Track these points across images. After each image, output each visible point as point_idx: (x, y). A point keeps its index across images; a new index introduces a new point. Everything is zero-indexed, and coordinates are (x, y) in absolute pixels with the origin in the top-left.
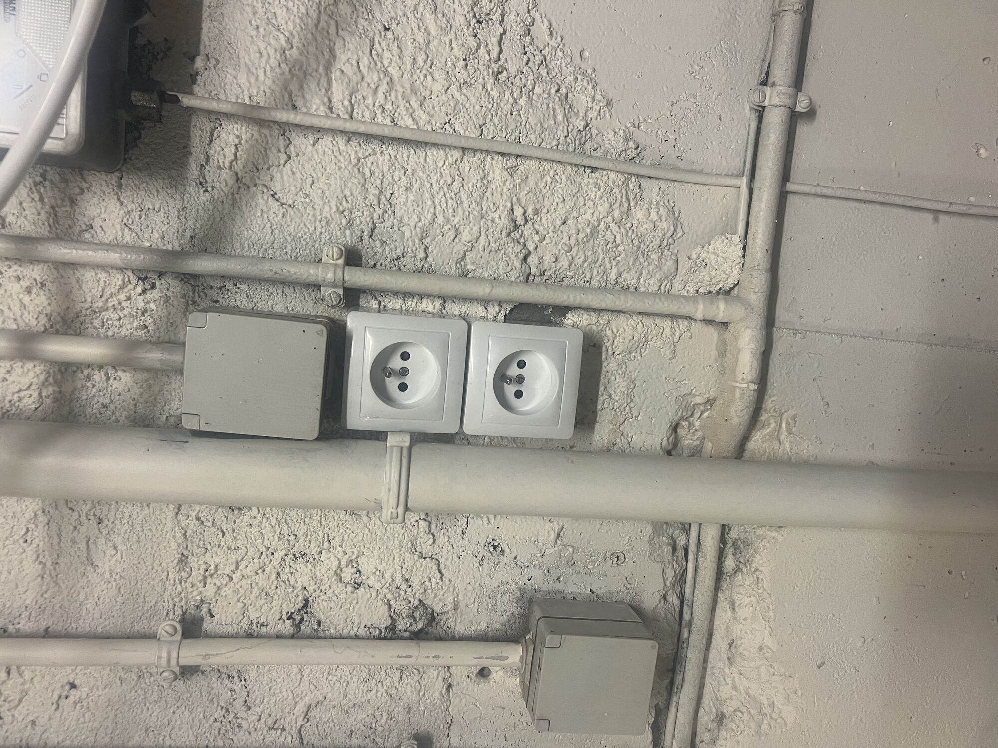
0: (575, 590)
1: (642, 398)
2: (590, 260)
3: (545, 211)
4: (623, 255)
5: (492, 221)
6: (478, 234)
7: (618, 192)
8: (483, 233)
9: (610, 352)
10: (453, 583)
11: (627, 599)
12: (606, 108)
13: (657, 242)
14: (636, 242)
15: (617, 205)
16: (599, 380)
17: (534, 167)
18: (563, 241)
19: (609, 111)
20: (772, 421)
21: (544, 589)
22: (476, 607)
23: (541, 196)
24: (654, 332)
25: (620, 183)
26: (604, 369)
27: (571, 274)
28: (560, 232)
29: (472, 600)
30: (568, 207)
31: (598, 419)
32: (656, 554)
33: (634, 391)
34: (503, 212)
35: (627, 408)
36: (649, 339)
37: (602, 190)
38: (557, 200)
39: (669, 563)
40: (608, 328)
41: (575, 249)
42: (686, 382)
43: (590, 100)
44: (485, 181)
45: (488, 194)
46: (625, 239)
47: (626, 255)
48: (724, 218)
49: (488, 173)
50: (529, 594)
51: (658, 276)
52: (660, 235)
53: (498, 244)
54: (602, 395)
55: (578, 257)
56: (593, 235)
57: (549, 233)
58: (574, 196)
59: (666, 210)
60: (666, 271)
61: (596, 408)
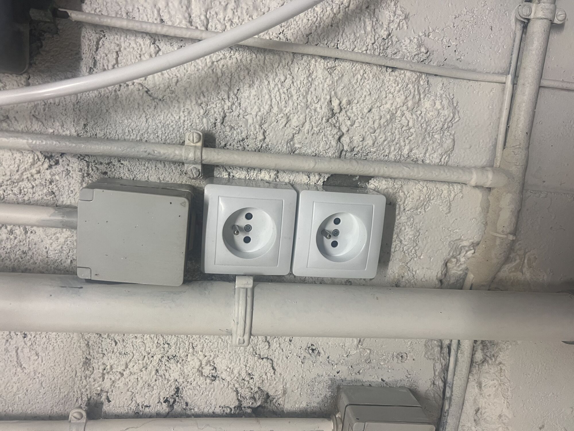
0: (370, 379)
1: (425, 242)
2: (389, 139)
3: (356, 101)
4: (414, 136)
5: (315, 110)
6: (304, 121)
7: (412, 87)
8: (308, 120)
9: (402, 209)
10: (282, 375)
11: (408, 385)
12: (404, 21)
13: (440, 126)
14: (424, 126)
15: (411, 97)
16: (393, 230)
17: (348, 68)
18: (369, 125)
19: (407, 23)
20: (518, 258)
21: (349, 378)
22: (299, 392)
23: (353, 90)
24: (435, 194)
25: (414, 80)
26: (397, 221)
27: (374, 150)
28: (366, 118)
29: (297, 387)
30: (373, 99)
31: (391, 258)
32: (429, 353)
33: (419, 237)
34: (323, 103)
35: (413, 250)
36: (432, 198)
37: (400, 86)
38: (365, 94)
39: (438, 359)
40: (401, 191)
41: (378, 131)
42: (457, 231)
43: (392, 15)
44: (310, 79)
45: (312, 89)
46: (416, 124)
47: (417, 135)
48: (490, 107)
49: (313, 72)
50: (338, 383)
51: (440, 151)
52: (443, 120)
53: (319, 128)
54: (395, 241)
55: (380, 137)
56: (391, 120)
57: (358, 119)
58: (378, 90)
59: (448, 101)
60: (446, 148)
61: (390, 251)
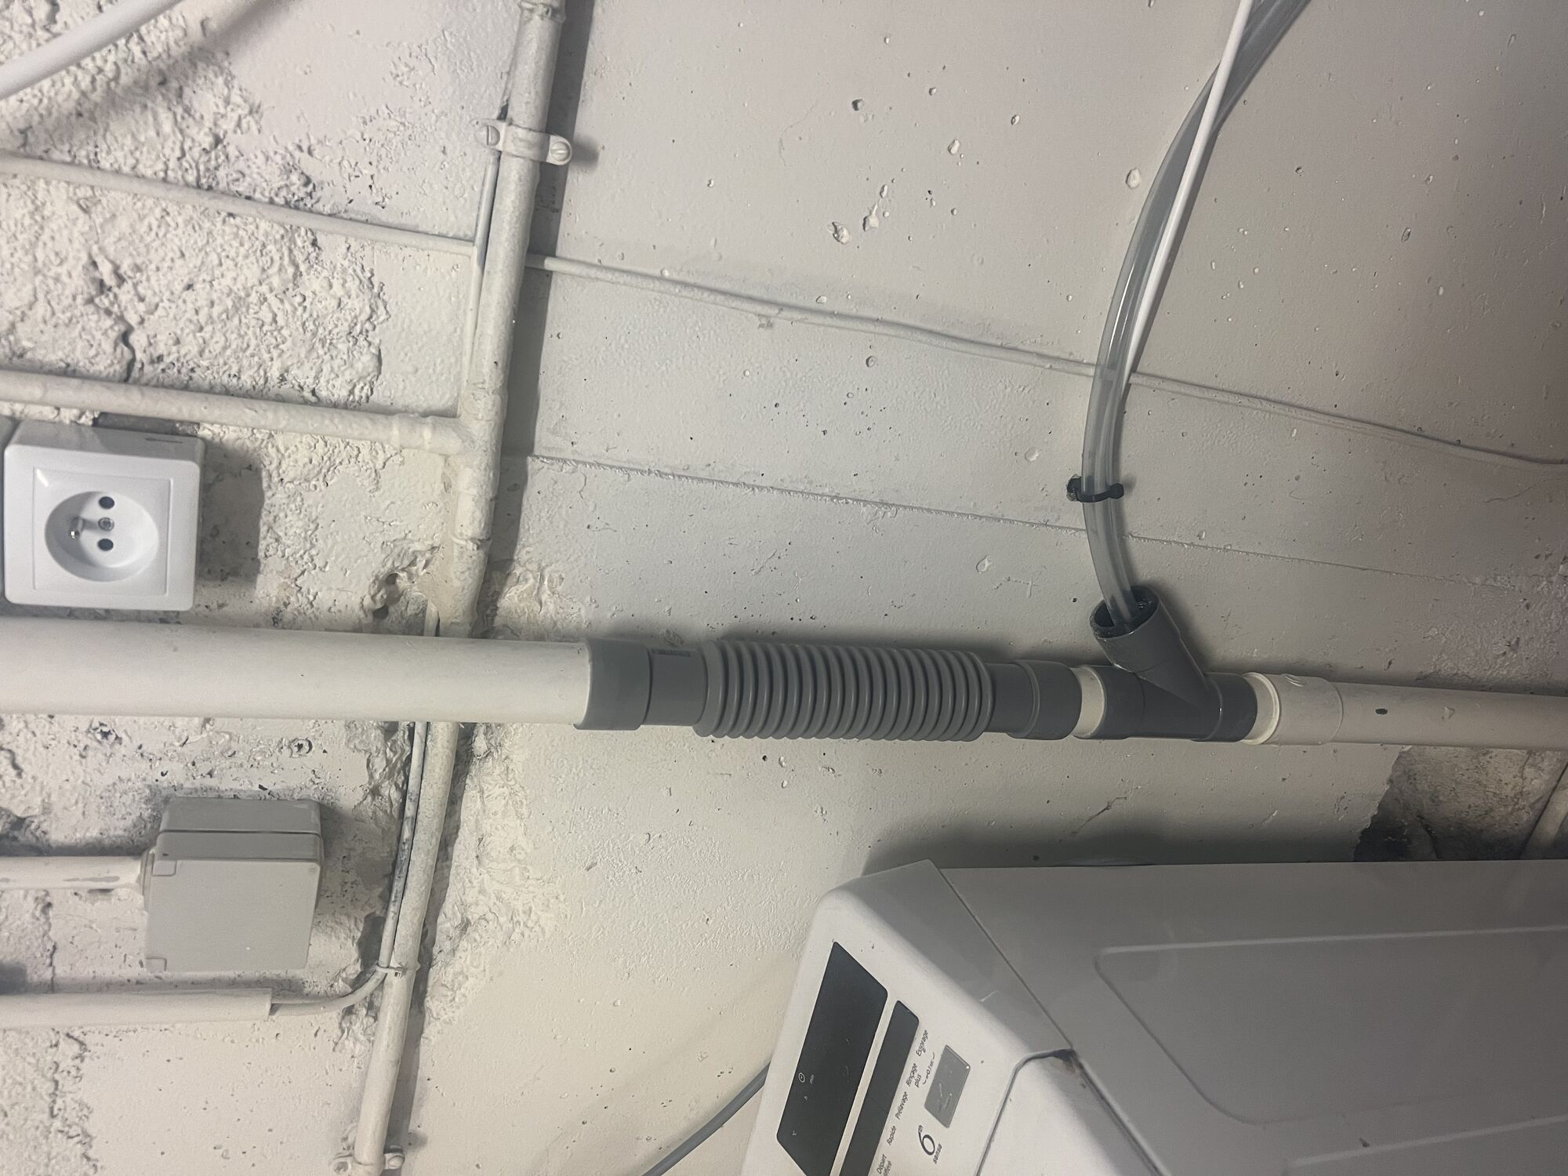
0: (236, 786)
1: (330, 542)
2: (234, 346)
3: (153, 267)
4: (289, 343)
5: (57, 279)
6: (32, 299)
7: (274, 251)
8: (41, 296)
9: (276, 479)
10: (40, 780)
11: (316, 796)
12: (249, 118)
13: (345, 327)
14: (310, 326)
15: (275, 268)
16: (259, 516)
17: (124, 202)
18: (188, 315)
19: (257, 122)
20: (530, 575)
21: (187, 785)
22: (81, 810)
23: (142, 245)
24: (344, 454)
25: (278, 237)
26: (267, 501)
27: (205, 363)
28: (180, 302)
29: (73, 801)
30: (191, 266)
31: (261, 568)
32: (357, 742)
33: (317, 533)
34: (75, 267)
35: (306, 557)
36: (337, 462)
37: (247, 246)
38: (170, 255)
39: (378, 751)
40: (270, 445)
41: (208, 329)
42: (398, 523)
43: (221, 103)
44: (38, 218)
45: (45, 237)
46: (291, 320)
47: (294, 344)
48: (453, 299)
49: (44, 204)
50: (164, 793)
51: (348, 377)
52: (349, 318)
53: (68, 314)
54: (265, 538)
55: (214, 340)
56: (237, 310)
57: (162, 301)
58: (200, 250)
59: (357, 282)
60: (360, 371)
61: (257, 554)
